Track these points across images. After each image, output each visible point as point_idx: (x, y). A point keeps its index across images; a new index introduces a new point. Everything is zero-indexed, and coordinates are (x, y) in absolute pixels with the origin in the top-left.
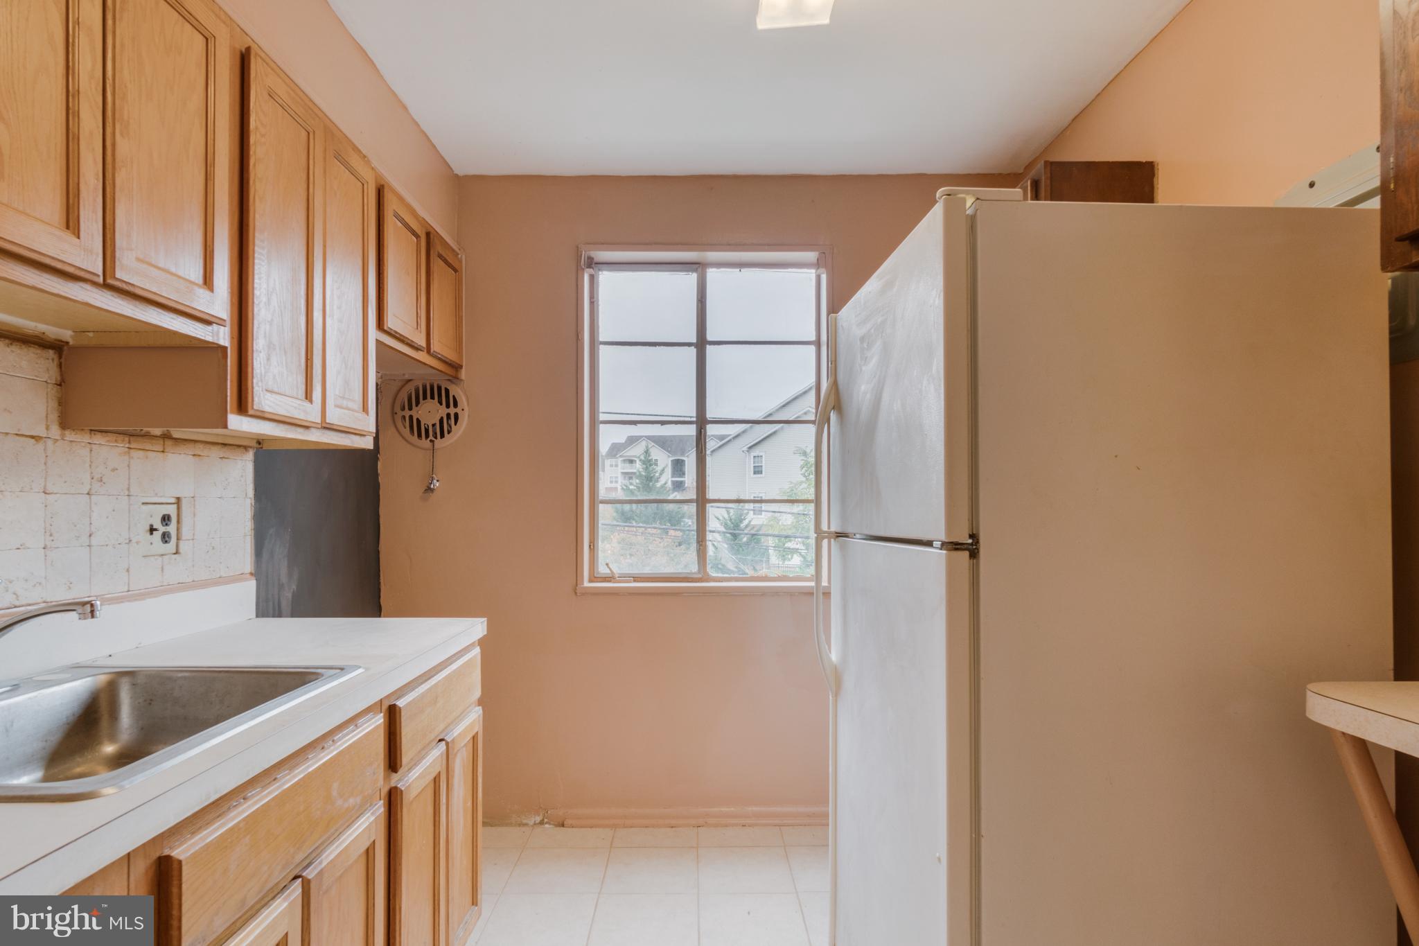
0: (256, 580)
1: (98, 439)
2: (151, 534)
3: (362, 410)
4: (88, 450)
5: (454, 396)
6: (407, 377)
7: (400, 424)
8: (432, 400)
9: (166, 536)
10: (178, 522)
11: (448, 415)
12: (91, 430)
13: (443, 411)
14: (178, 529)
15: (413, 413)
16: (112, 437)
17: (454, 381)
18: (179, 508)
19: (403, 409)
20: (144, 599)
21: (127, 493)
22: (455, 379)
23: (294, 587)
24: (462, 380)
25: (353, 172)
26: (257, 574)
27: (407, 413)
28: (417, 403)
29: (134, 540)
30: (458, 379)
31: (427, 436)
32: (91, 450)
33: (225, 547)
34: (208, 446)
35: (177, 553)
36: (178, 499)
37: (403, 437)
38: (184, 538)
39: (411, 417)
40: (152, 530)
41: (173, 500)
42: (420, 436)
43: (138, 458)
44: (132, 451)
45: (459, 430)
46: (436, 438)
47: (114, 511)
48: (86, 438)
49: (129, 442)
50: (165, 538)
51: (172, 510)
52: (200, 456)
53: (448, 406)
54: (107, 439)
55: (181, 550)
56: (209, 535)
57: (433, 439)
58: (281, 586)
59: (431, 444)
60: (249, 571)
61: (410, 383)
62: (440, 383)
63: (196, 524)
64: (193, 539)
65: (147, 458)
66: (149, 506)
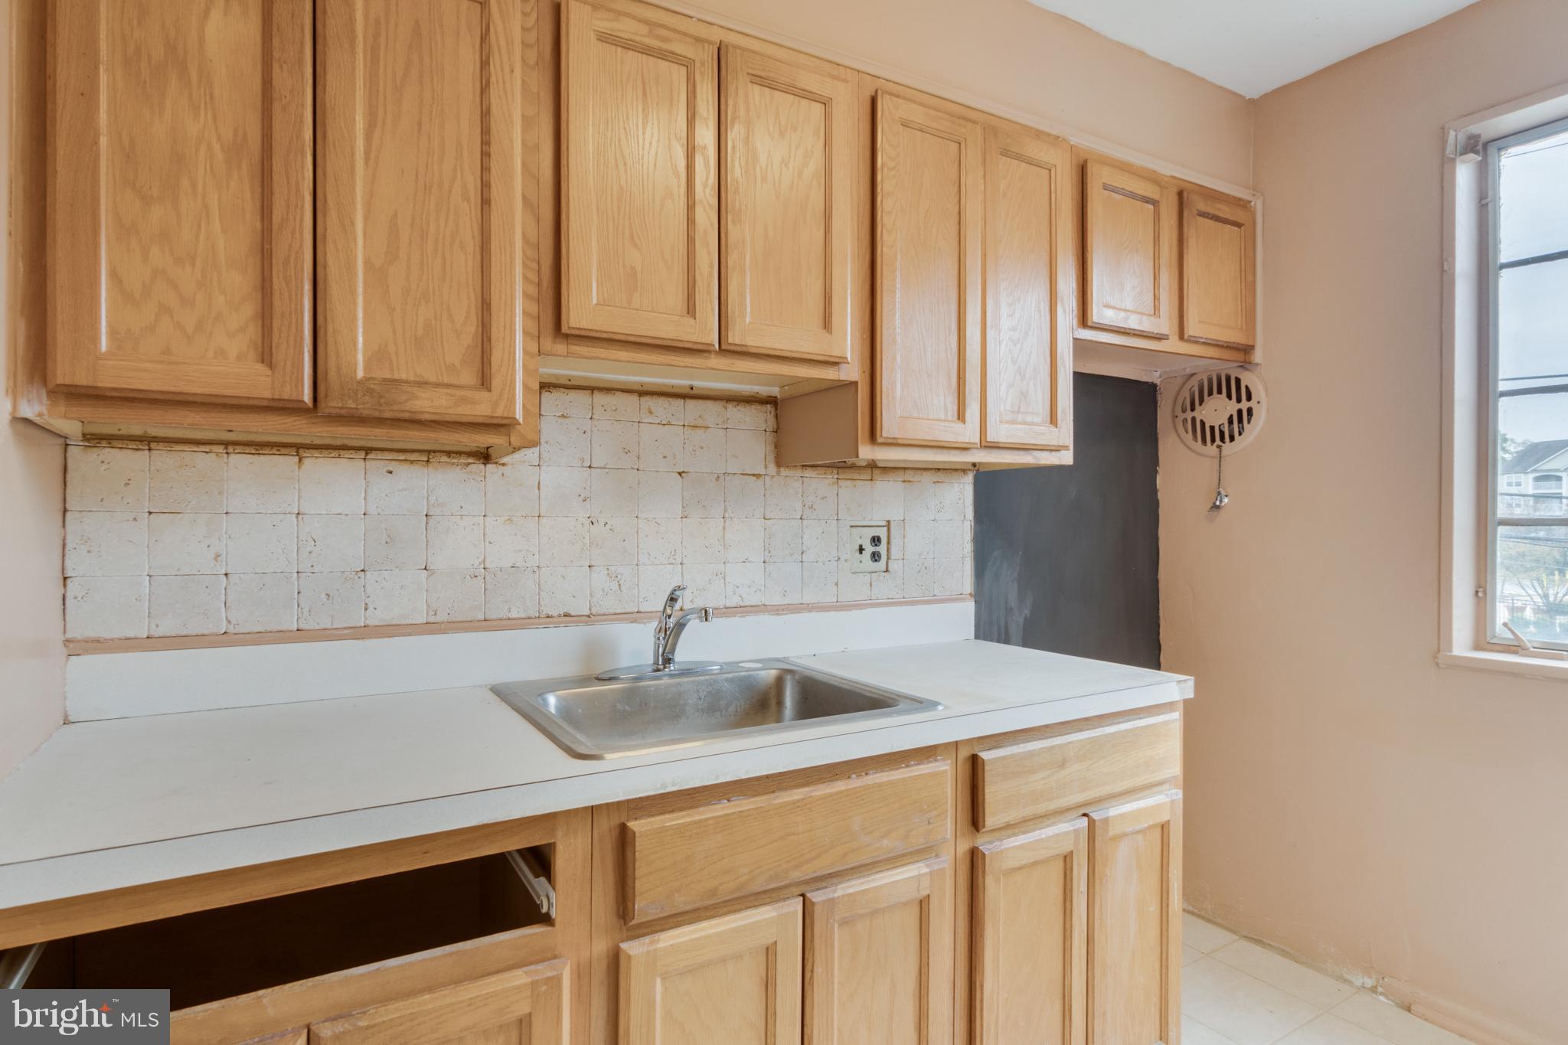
0: (975, 602)
1: (809, 473)
2: (861, 553)
3: (1049, 421)
4: (801, 482)
5: (1247, 387)
6: (1188, 371)
7: (1181, 430)
8: (1219, 395)
9: (876, 555)
10: (888, 543)
11: (1240, 412)
12: (803, 466)
13: (1232, 407)
14: (888, 550)
15: (1196, 414)
16: (821, 470)
17: (1247, 366)
18: (889, 530)
19: (1184, 411)
20: (851, 610)
21: (836, 518)
22: (1246, 364)
23: (1027, 612)
24: (1257, 364)
25: (1031, 162)
26: (979, 596)
27: (1189, 415)
28: (1201, 402)
29: (843, 558)
30: (1250, 363)
31: (1213, 441)
32: (803, 483)
33: (940, 567)
34: (919, 472)
35: (887, 571)
36: (889, 522)
37: (1185, 445)
38: (893, 557)
39: (1194, 419)
40: (861, 550)
41: (884, 523)
42: (1204, 442)
43: (846, 487)
44: (840, 481)
45: (1253, 430)
46: (1224, 442)
47: (823, 533)
48: (799, 473)
49: (838, 474)
50: (876, 557)
51: (882, 533)
52: (910, 481)
53: (1239, 401)
54: (817, 472)
55: (890, 569)
56: (920, 555)
57: (1221, 443)
58: (1009, 610)
59: (1218, 450)
60: (969, 592)
61: (1195, 376)
62: (1229, 372)
63: (909, 545)
64: (903, 559)
65: (855, 486)
66: (858, 528)
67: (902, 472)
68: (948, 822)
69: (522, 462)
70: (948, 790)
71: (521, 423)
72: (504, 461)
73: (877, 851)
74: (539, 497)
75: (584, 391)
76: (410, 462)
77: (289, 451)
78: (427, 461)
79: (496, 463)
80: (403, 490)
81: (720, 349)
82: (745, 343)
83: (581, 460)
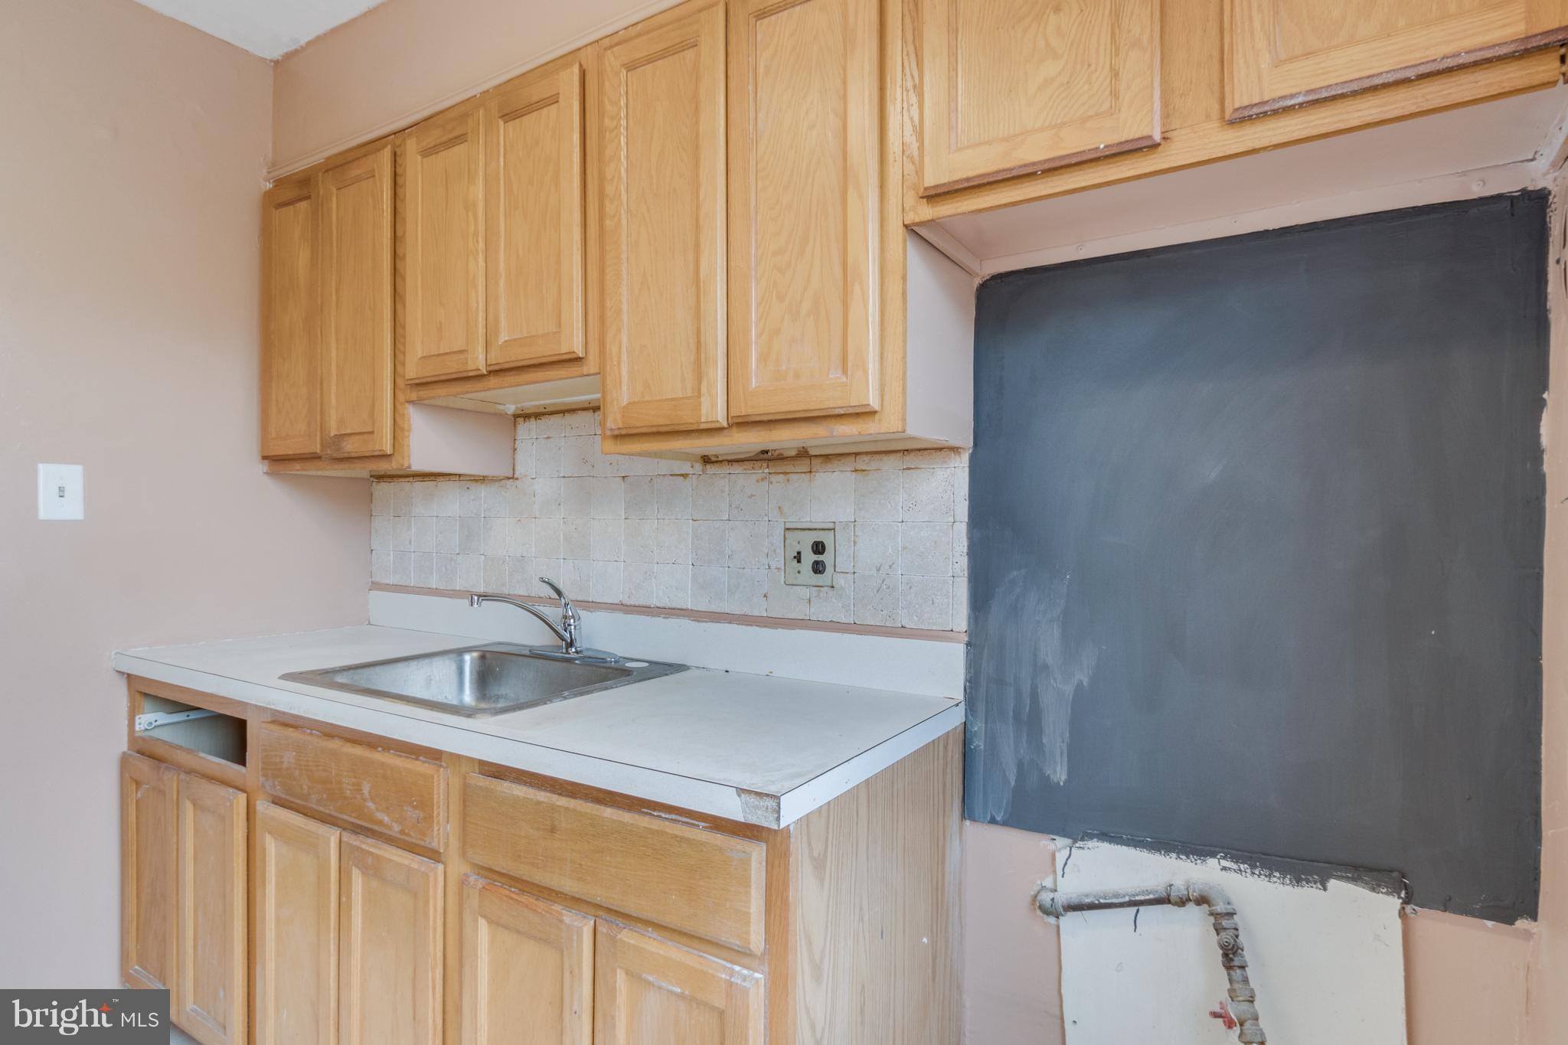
0: (968, 644)
1: (736, 468)
2: (799, 562)
4: (727, 480)
9: (819, 566)
10: (836, 551)
12: (728, 461)
14: (834, 561)
16: (749, 464)
18: (836, 536)
23: (1081, 677)
26: (974, 636)
29: (775, 566)
33: (911, 588)
34: (877, 457)
35: (833, 586)
36: (836, 524)
38: (840, 570)
40: (799, 558)
41: (831, 526)
43: (780, 482)
47: (751, 536)
48: (725, 470)
49: (768, 468)
51: (828, 538)
52: (863, 471)
54: (744, 467)
55: (837, 584)
56: (879, 569)
58: (1042, 668)
60: (961, 630)
63: (861, 555)
64: (854, 573)
65: (788, 480)
66: (796, 532)
67: (852, 458)
68: (436, 829)
69: (526, 476)
70: (435, 797)
71: (392, 453)
72: (516, 476)
73: (381, 823)
74: (534, 503)
75: (558, 415)
76: (476, 481)
77: (432, 478)
78: (482, 480)
79: (512, 478)
80: (473, 500)
81: (487, 371)
82: (499, 361)
83: (558, 471)
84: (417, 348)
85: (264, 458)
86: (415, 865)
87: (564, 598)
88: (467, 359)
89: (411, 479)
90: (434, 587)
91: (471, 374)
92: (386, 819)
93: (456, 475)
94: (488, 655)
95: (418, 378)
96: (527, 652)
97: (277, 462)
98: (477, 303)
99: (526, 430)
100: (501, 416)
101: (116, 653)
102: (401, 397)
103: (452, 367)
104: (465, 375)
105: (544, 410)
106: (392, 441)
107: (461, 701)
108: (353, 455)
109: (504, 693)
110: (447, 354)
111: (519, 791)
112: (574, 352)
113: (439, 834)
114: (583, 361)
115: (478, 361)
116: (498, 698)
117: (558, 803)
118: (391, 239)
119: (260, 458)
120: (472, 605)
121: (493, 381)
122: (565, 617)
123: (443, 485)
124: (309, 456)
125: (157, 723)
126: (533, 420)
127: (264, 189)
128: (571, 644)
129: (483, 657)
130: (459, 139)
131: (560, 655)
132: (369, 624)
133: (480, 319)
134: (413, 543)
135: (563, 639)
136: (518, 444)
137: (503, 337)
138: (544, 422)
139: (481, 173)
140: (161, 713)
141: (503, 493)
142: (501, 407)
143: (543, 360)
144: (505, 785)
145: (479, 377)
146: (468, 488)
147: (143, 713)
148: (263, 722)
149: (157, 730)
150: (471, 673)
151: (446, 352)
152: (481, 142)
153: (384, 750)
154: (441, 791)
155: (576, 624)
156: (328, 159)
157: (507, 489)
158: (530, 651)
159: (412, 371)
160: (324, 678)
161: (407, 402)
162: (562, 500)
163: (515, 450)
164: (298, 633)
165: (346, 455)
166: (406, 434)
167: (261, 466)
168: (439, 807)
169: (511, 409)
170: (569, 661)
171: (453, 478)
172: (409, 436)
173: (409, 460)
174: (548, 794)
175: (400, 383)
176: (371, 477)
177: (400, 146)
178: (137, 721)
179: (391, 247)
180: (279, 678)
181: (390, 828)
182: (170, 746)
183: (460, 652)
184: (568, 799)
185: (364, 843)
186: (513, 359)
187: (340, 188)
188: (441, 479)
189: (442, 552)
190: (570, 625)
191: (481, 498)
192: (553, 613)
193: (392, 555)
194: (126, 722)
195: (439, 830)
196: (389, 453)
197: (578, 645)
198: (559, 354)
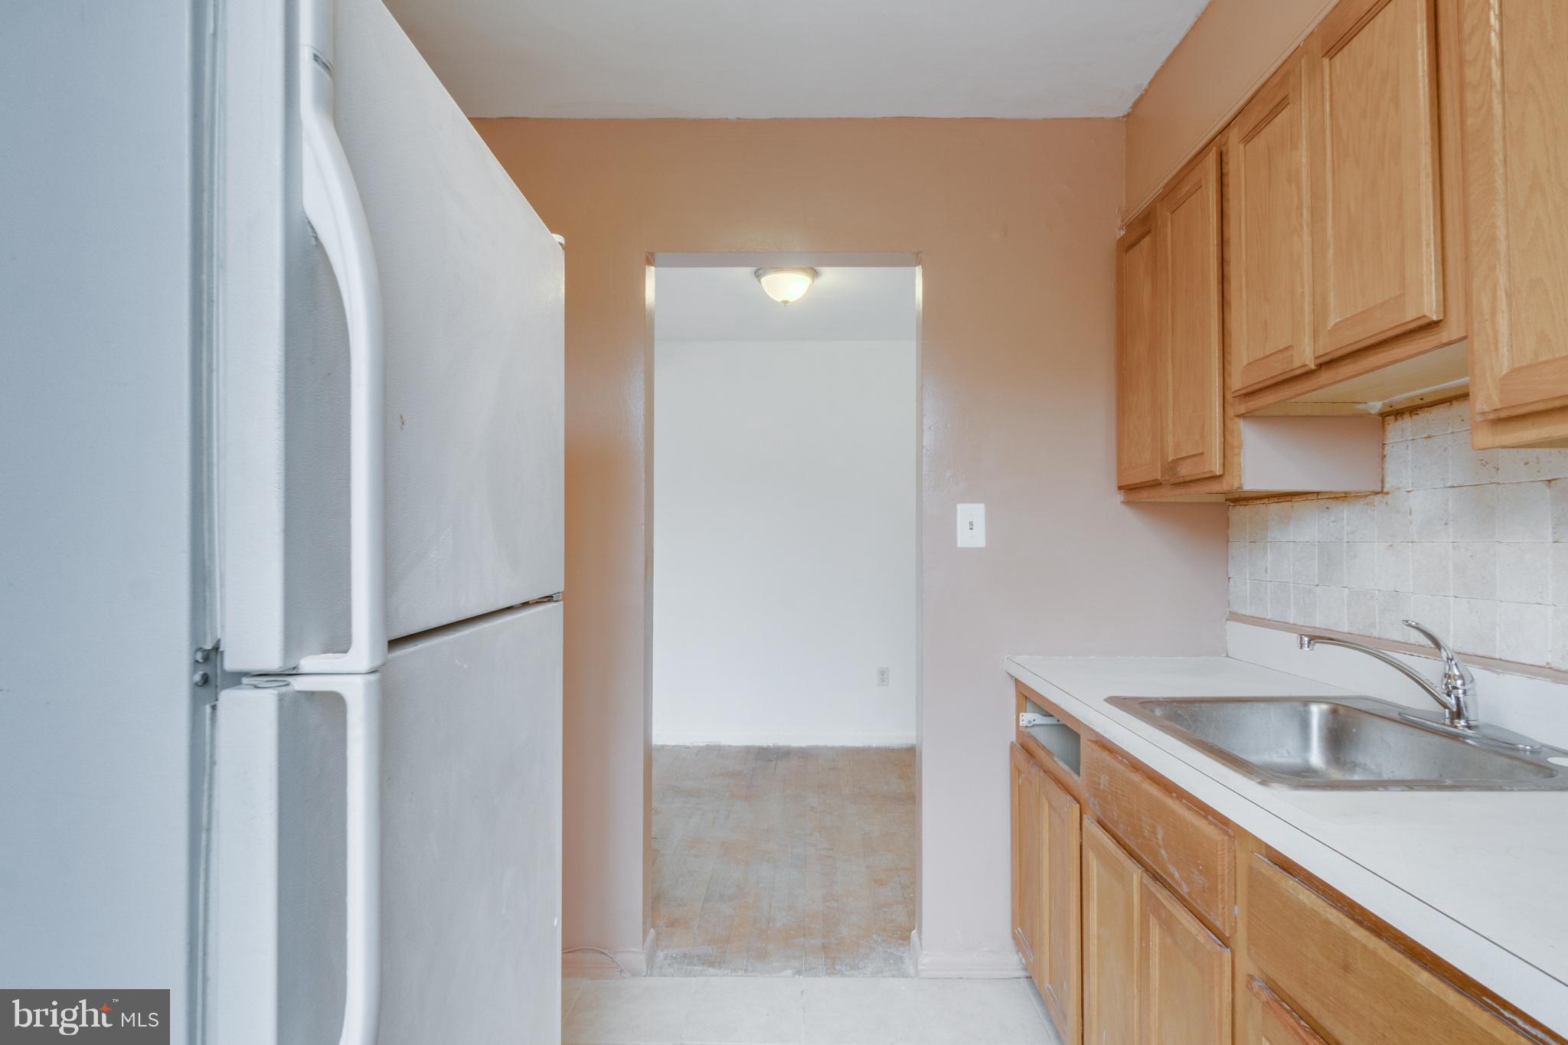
68: (1221, 906)
69: (1399, 489)
70: (1219, 868)
71: (1221, 473)
72: (1385, 490)
73: (1172, 876)
74: (1411, 523)
75: (1442, 405)
76: (1337, 498)
77: (1288, 498)
78: (1344, 497)
79: (1381, 492)
80: (1333, 522)
81: (1316, 366)
82: (1328, 350)
83: (1443, 480)
84: (1242, 355)
85: (1120, 488)
86: (1201, 939)
87: (1445, 650)
88: (1292, 356)
89: (1266, 501)
90: (1292, 622)
91: (1298, 372)
92: (1176, 875)
93: (1313, 493)
94: (1341, 711)
95: (1244, 388)
96: (1395, 716)
97: (1131, 490)
98: (1303, 286)
99: (1398, 432)
100: (1363, 417)
101: (1008, 658)
102: (1230, 412)
103: (1277, 369)
104: (1292, 374)
105: (1421, 402)
106: (1222, 461)
107: (1307, 761)
108: (1188, 479)
109: (1362, 762)
110: (1271, 355)
111: (1307, 897)
112: (1424, 316)
113: (1224, 913)
114: (1441, 325)
115: (1306, 355)
116: (1354, 767)
117: (1353, 934)
118: (1218, 245)
119: (1117, 488)
120: (1301, 648)
121: (1325, 376)
122: (1447, 676)
123: (1298, 505)
124: (1152, 483)
125: (1036, 722)
126: (1407, 418)
127: (1118, 237)
128: (1458, 714)
129: (1334, 712)
130: (1282, 104)
131: (1440, 726)
132: (1227, 656)
133: (1306, 306)
134: (1269, 571)
135: (1445, 706)
136: (1388, 450)
137: (1333, 320)
138: (1423, 417)
139: (1304, 134)
140: (1038, 715)
141: (1369, 512)
142: (1361, 407)
143: (1383, 337)
144: (1291, 882)
145: (1308, 374)
146: (1327, 508)
147: (1026, 712)
148: (1090, 740)
149: (1036, 728)
150: (1320, 728)
151: (1271, 352)
152: (1303, 96)
153: (1177, 798)
154: (1226, 863)
155: (1466, 687)
156: (1165, 187)
157: (1375, 506)
158: (1400, 714)
159: (1237, 383)
160: (1141, 707)
161: (1237, 416)
162: (1451, 518)
163: (1384, 457)
164: (1154, 657)
165: (1181, 480)
166: (1236, 451)
167: (1118, 496)
168: (1223, 881)
169: (1376, 406)
170: (1455, 737)
171: (1310, 497)
172: (1239, 453)
173: (1240, 479)
174: (1341, 916)
175: (1229, 396)
176: (1227, 500)
177: (1224, 145)
178: (1021, 718)
179: (1218, 253)
180: (1106, 700)
181: (1179, 885)
182: (1038, 745)
183: (1307, 701)
184: (1367, 933)
185: (1161, 893)
186: (1345, 343)
187: (1174, 212)
188: (1298, 498)
189: (1299, 582)
190: (1455, 688)
191: (1343, 519)
192: (1429, 669)
193: (1248, 585)
194: (1015, 717)
195: (1223, 908)
196: (1218, 474)
197: (1471, 717)
198: (1403, 324)
